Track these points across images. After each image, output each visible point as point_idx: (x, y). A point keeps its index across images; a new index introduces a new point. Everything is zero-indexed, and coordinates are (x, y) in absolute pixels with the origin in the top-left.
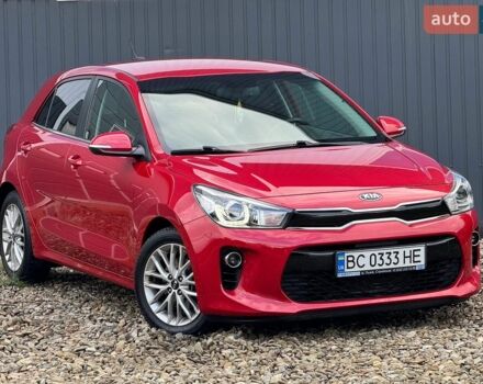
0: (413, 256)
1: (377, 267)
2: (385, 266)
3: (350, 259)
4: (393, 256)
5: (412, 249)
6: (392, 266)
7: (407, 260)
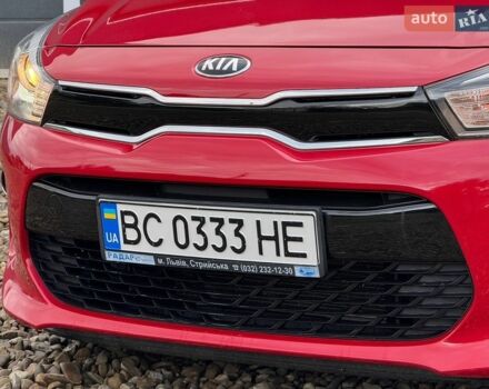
0: (282, 238)
1: (191, 252)
2: (210, 253)
3: (129, 220)
4: (228, 229)
5: (280, 219)
6: (228, 255)
7: (269, 246)
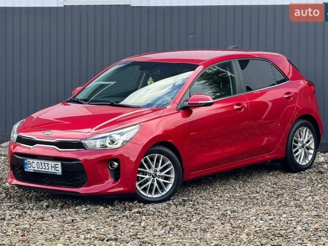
0: (55, 167)
1: (40, 169)
2: (43, 170)
3: (29, 163)
4: (46, 165)
5: (55, 163)
6: (46, 170)
7: (53, 169)
